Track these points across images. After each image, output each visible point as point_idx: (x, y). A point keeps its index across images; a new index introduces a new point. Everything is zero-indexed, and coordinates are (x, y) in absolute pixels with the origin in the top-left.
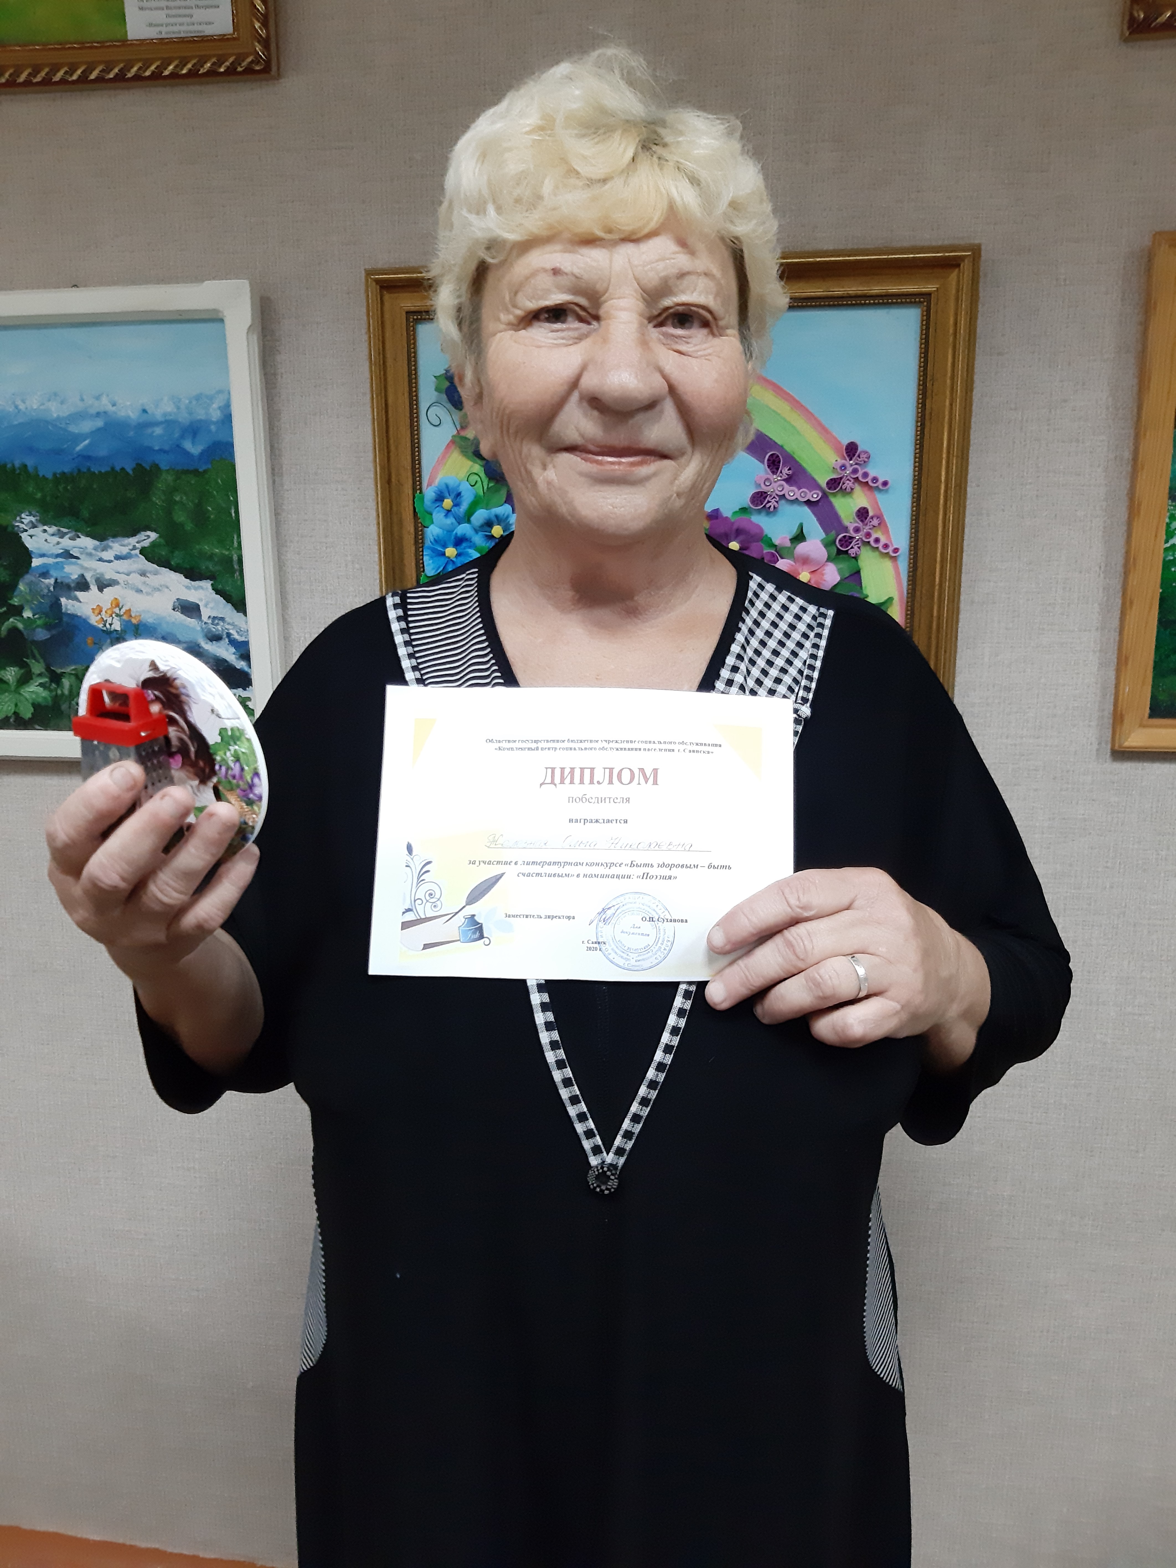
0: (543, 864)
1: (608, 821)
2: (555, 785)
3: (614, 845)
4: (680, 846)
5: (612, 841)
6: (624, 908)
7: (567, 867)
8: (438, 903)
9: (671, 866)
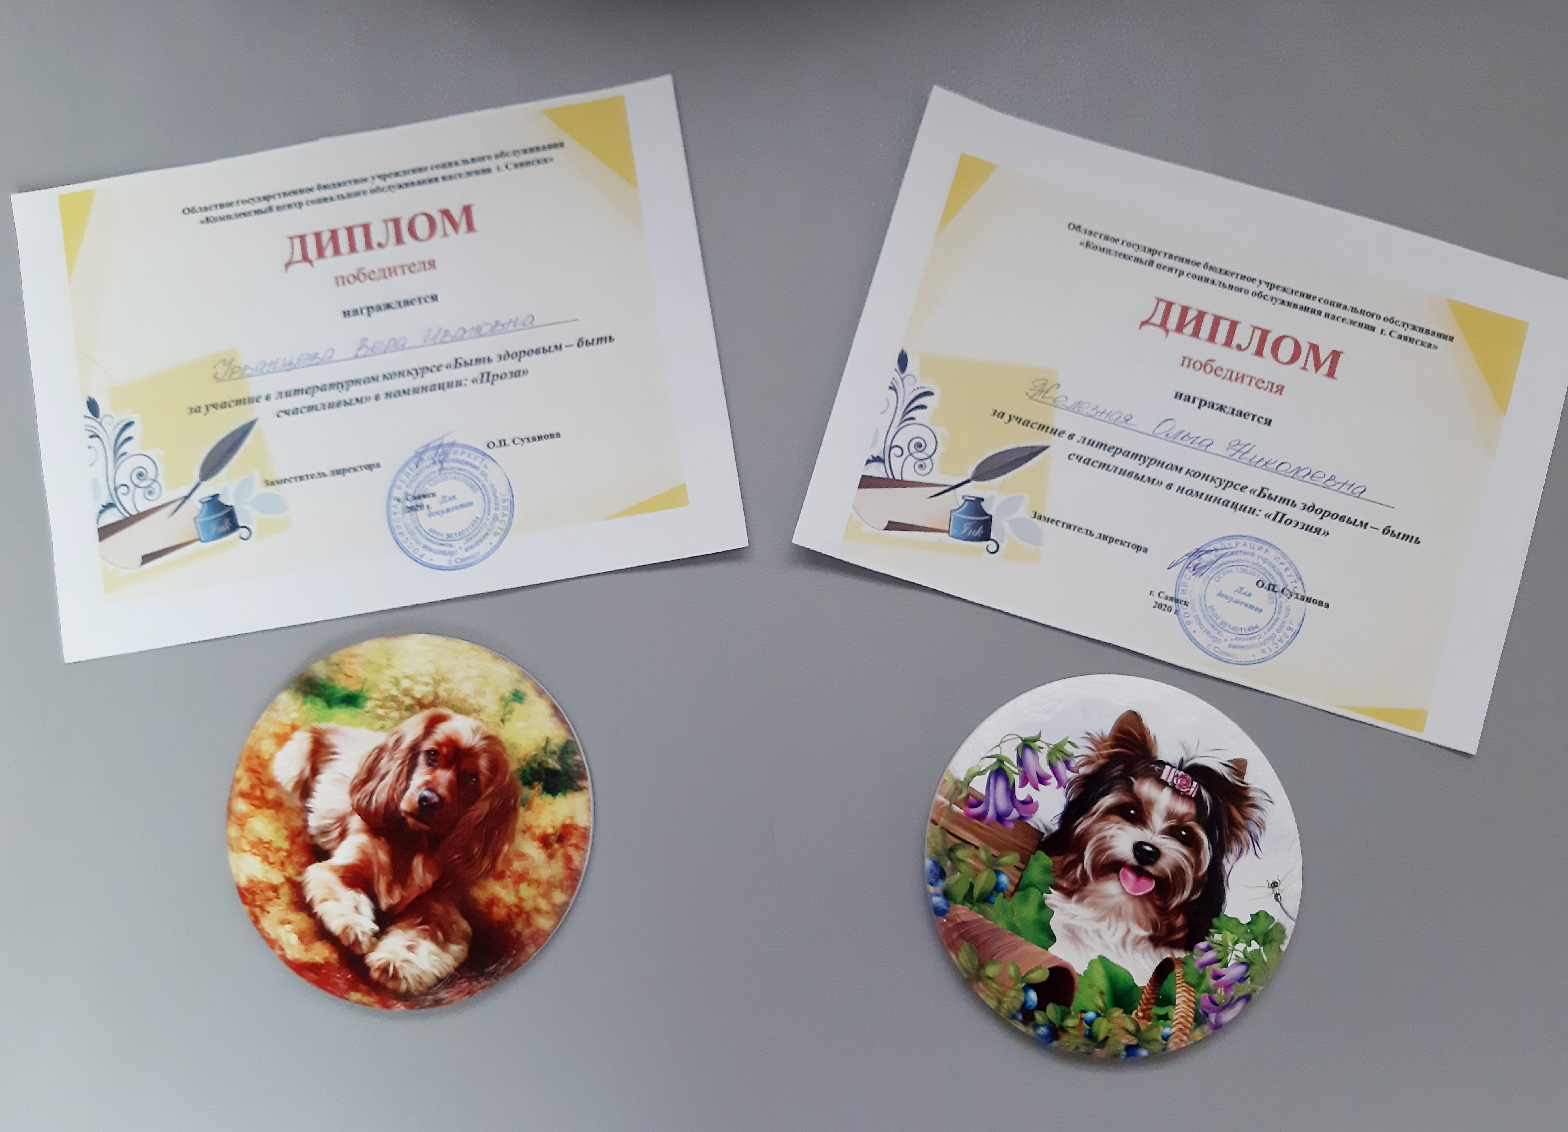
0: (1117, 451)
1: (1241, 414)
2: (1167, 331)
3: (1239, 454)
4: (1346, 487)
5: (1238, 447)
6: (1233, 558)
7: (1153, 467)
8: (928, 462)
9: (1325, 514)
